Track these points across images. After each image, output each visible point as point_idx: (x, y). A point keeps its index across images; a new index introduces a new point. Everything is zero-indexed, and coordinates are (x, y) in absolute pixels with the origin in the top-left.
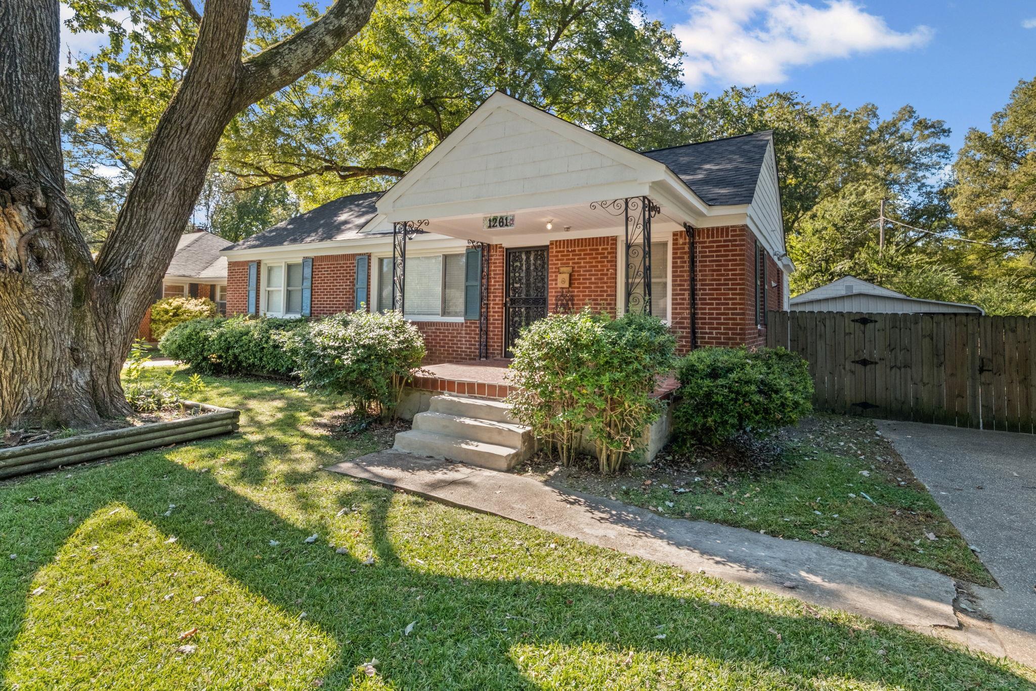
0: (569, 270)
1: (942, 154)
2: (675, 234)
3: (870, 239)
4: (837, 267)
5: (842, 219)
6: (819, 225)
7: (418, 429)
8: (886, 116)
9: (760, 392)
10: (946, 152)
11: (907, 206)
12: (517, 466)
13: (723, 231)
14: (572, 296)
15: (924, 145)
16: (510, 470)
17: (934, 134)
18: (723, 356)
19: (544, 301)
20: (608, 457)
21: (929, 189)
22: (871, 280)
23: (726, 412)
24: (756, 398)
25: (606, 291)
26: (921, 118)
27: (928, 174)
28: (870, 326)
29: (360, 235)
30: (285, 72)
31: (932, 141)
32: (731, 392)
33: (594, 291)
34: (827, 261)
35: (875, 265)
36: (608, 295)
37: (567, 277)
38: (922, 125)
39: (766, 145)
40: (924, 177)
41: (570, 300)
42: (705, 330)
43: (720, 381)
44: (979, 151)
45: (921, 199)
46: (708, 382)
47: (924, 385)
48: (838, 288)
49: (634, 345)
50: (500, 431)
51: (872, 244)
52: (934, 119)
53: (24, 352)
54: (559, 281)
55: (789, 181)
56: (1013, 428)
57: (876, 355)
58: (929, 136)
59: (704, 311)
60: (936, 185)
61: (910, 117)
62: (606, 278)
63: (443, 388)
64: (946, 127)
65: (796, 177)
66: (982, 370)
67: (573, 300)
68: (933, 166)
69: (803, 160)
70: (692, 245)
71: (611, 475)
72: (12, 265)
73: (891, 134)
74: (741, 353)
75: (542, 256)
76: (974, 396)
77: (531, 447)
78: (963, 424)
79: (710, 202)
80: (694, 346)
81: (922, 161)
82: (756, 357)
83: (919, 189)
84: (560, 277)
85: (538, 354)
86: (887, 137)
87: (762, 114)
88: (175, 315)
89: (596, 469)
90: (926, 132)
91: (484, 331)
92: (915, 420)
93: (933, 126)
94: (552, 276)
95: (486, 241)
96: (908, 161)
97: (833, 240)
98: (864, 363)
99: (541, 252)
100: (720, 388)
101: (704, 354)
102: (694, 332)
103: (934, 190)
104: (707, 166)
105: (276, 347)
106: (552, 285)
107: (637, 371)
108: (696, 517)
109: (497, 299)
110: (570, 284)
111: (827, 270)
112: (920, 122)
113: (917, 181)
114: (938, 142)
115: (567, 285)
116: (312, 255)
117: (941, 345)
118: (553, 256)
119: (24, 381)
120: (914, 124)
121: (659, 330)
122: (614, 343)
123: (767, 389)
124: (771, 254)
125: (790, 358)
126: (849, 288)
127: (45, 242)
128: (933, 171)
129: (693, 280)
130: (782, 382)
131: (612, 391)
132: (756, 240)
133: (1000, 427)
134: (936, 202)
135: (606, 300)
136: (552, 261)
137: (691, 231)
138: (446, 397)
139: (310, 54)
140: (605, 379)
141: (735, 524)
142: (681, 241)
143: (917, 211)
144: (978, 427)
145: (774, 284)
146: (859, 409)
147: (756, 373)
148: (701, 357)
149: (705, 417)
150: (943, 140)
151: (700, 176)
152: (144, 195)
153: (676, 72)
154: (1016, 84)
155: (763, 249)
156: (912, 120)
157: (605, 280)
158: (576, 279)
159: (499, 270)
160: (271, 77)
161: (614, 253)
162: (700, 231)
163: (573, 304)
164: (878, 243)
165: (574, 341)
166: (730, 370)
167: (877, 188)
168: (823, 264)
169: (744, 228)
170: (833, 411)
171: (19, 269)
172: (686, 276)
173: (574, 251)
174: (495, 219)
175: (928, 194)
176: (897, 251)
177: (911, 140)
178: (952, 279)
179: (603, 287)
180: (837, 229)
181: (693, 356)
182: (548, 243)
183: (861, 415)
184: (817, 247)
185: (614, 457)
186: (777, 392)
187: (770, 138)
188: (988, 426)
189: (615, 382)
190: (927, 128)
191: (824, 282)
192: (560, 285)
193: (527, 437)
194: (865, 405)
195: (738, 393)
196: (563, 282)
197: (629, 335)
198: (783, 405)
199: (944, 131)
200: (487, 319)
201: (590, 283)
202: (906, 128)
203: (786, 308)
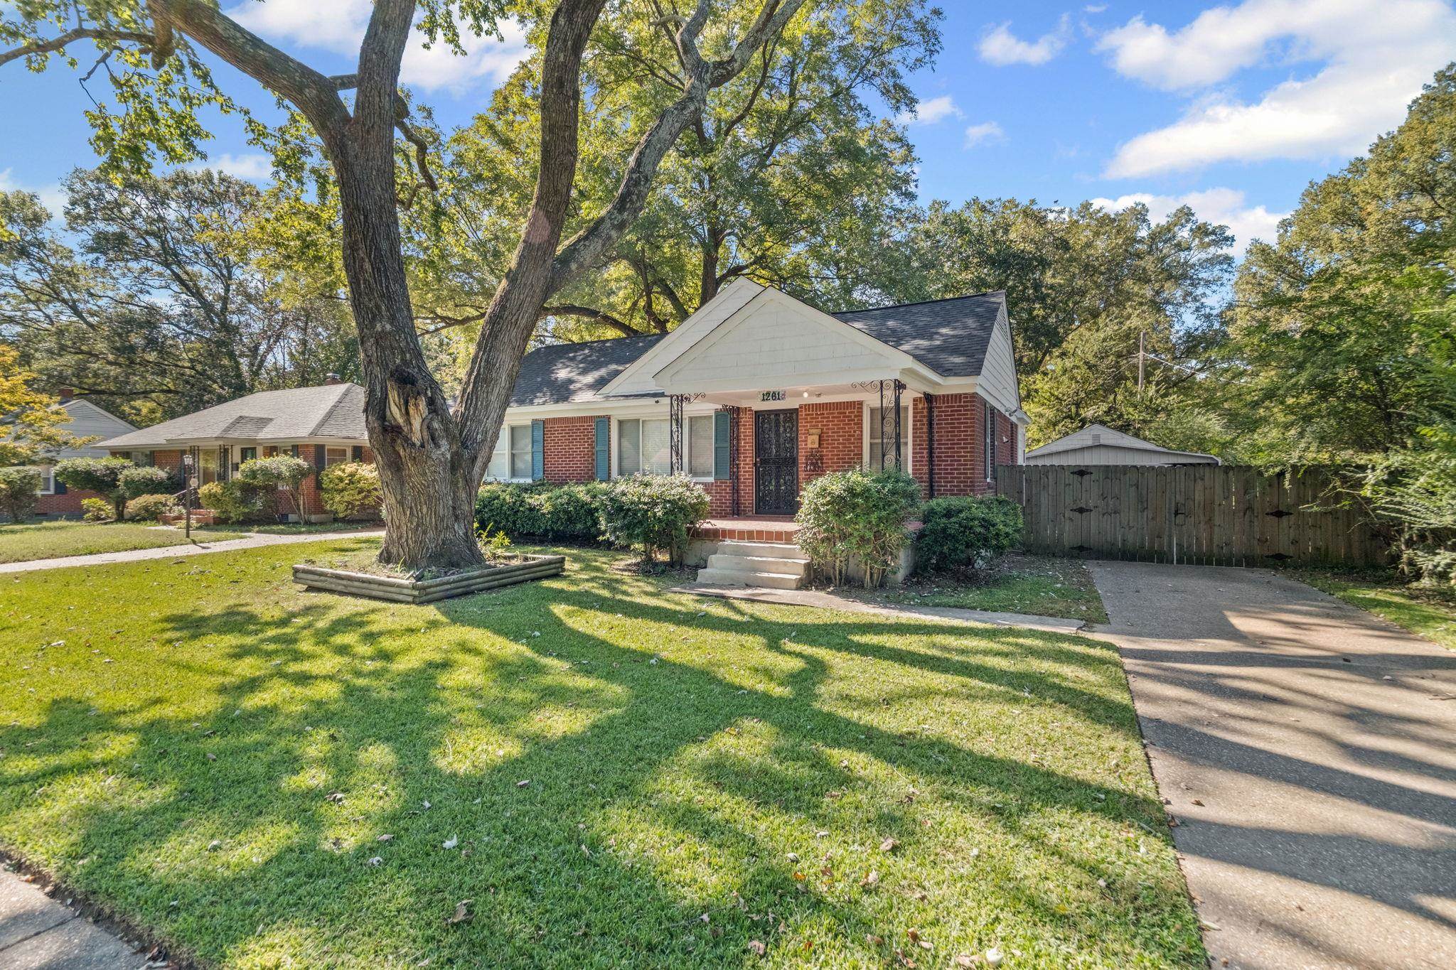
0: (819, 431)
1: (1225, 267)
2: (915, 400)
3: (1127, 379)
4: (1088, 413)
5: (1095, 356)
6: (1068, 363)
7: (712, 567)
8: (1157, 219)
9: (982, 526)
10: (1229, 265)
11: (1181, 333)
12: (804, 585)
13: (957, 397)
14: (822, 456)
15: (1203, 256)
16: (798, 589)
17: (1215, 243)
18: (955, 502)
19: (793, 461)
20: (871, 574)
21: (1208, 310)
22: (1125, 428)
23: (957, 541)
24: (979, 530)
25: (853, 451)
26: (1201, 221)
27: (1208, 292)
28: (1086, 477)
29: (598, 398)
30: (581, 266)
31: (1212, 250)
32: (960, 525)
33: (842, 451)
34: (1078, 405)
35: (1131, 410)
36: (854, 455)
37: (816, 438)
38: (1202, 231)
39: (997, 310)
40: (1204, 295)
41: (819, 459)
42: (941, 484)
43: (953, 520)
44: (1261, 267)
45: (1198, 323)
46: (944, 520)
47: (1130, 528)
48: (1084, 438)
49: (893, 492)
50: (785, 564)
51: (1129, 384)
52: (1215, 224)
53: (425, 510)
54: (809, 442)
55: (1035, 313)
56: (1200, 562)
57: (1091, 504)
58: (1209, 245)
59: (941, 467)
60: (1217, 306)
61: (1187, 221)
62: (852, 439)
63: (724, 536)
64: (1228, 233)
65: (1044, 308)
66: (1176, 513)
67: (822, 459)
68: (1214, 282)
69: (1052, 287)
70: (930, 410)
71: (874, 589)
72: (418, 443)
73: (1165, 242)
74: (969, 499)
75: (791, 418)
76: (1170, 537)
77: (809, 575)
78: (1161, 561)
79: (945, 371)
80: (931, 496)
81: (1200, 276)
82: (982, 502)
83: (1197, 309)
84: (810, 438)
85: (822, 501)
86: (1160, 245)
87: (1006, 232)
88: (351, 482)
89: (862, 587)
90: (1207, 240)
91: (736, 490)
92: (1122, 559)
93: (1213, 233)
94: (801, 437)
95: (736, 405)
96: (1184, 276)
97: (1086, 380)
98: (1081, 510)
99: (791, 415)
100: (953, 525)
101: (940, 501)
102: (931, 486)
103: (1215, 312)
104: (944, 331)
105: (531, 509)
106: (802, 445)
107: (895, 511)
108: (937, 605)
109: (748, 459)
110: (820, 444)
111: (1078, 414)
112: (1199, 228)
113: (1195, 300)
114: (1220, 252)
115: (816, 445)
116: (543, 417)
117: (1144, 492)
118: (802, 419)
119: (425, 533)
120: (1191, 230)
121: (909, 483)
122: (878, 492)
123: (987, 524)
124: (1003, 410)
125: (1008, 503)
126: (1097, 437)
127: (436, 425)
128: (1214, 287)
129: (931, 440)
130: (998, 519)
131: (878, 525)
132: (984, 402)
133: (1190, 562)
134: (1216, 326)
135: (853, 458)
136: (802, 423)
137: (929, 398)
138: (728, 542)
139: (599, 248)
140: (874, 517)
141: (962, 607)
142: (920, 406)
143: (1195, 338)
144: (1172, 562)
145: (1005, 440)
146: (1075, 552)
147: (979, 512)
148: (940, 503)
149: (942, 546)
150: (1225, 250)
151: (938, 343)
152: (485, 380)
153: (906, 181)
154: (1307, 185)
155: (993, 409)
156: (1189, 226)
157: (852, 441)
158: (825, 440)
159: (749, 432)
160: (571, 271)
161: (860, 416)
162: (937, 398)
163: (822, 463)
164: (1136, 383)
165: (851, 491)
166: (961, 511)
167: (1144, 312)
168: (1073, 409)
169: (974, 395)
170: (1054, 555)
171: (423, 446)
172: (925, 436)
173: (823, 414)
174: (768, 393)
175: (1208, 317)
176: (1157, 391)
177: (1189, 249)
178: (1213, 425)
179: (850, 447)
180: (1090, 368)
181: (933, 503)
182: (797, 406)
183: (1078, 557)
184: (1067, 388)
185: (875, 576)
186: (994, 525)
187: (1002, 299)
188: (1180, 561)
189: (880, 519)
190: (1207, 234)
191: (1074, 430)
192: (810, 446)
193: (808, 567)
194: (1081, 548)
195: (966, 527)
196: (813, 443)
197: (889, 486)
198: (997, 534)
199: (1227, 239)
200: (738, 478)
201: (838, 444)
202: (1184, 234)
203: (1021, 461)
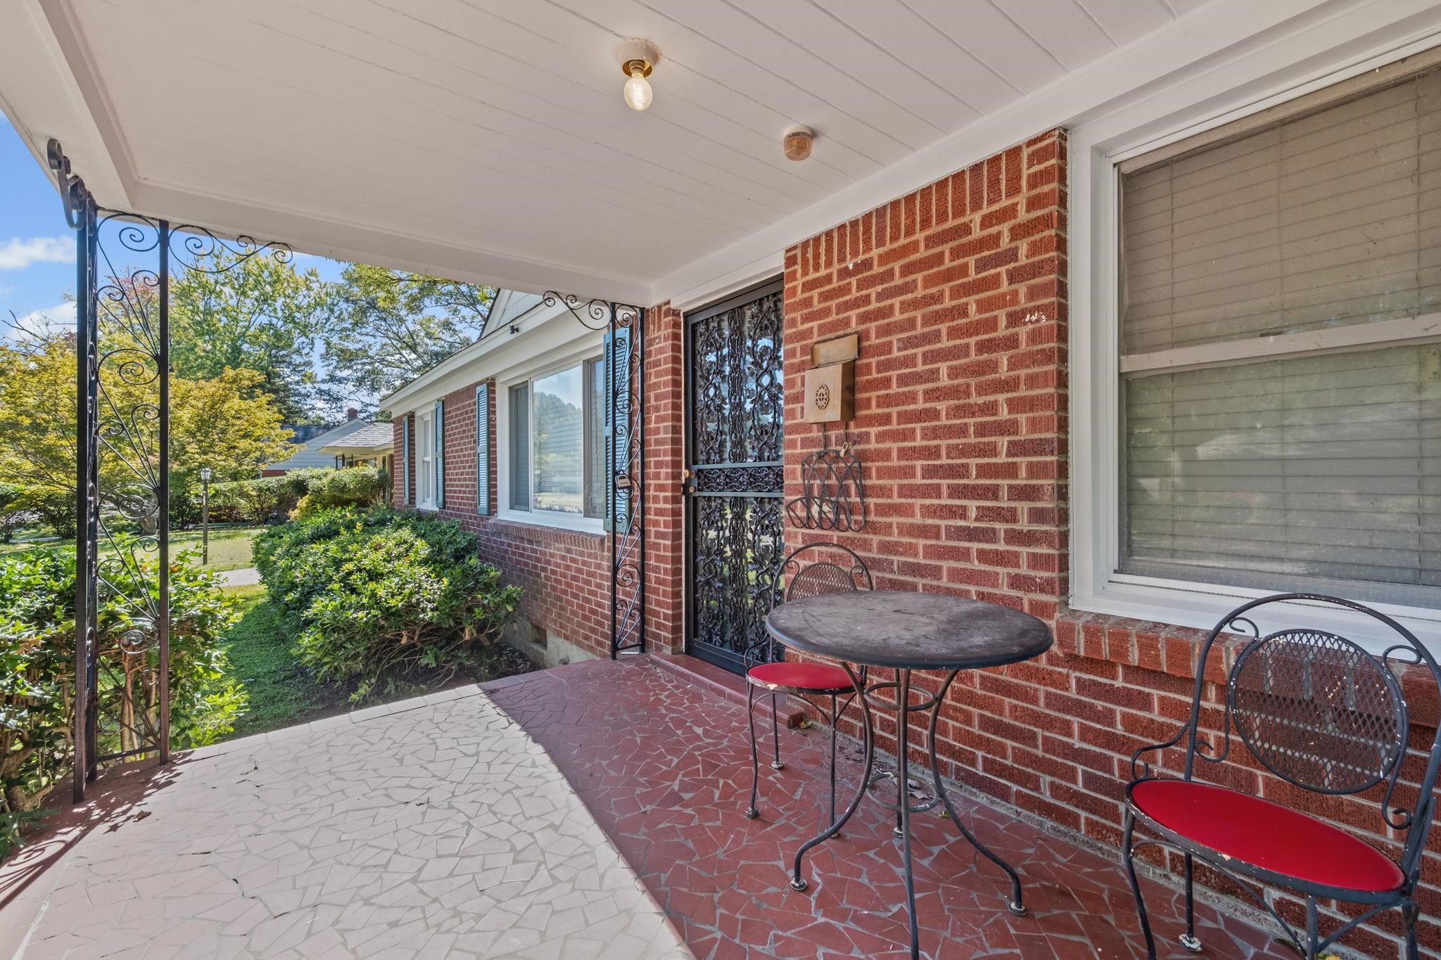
0: (844, 349)
14: (862, 456)
19: (779, 477)
25: (1008, 428)
33: (950, 431)
36: (1015, 449)
37: (832, 377)
41: (849, 473)
54: (806, 398)
62: (1004, 358)
67: (864, 473)
84: (814, 383)
94: (793, 382)
109: (664, 471)
110: (850, 407)
115: (834, 413)
116: (443, 393)
118: (793, 308)
135: (1011, 471)
136: (794, 324)
157: (1004, 372)
158: (872, 385)
163: (863, 492)
173: (867, 264)
179: (991, 408)
182: (776, 264)
192: (810, 415)
196: (823, 399)
201: (931, 395)
